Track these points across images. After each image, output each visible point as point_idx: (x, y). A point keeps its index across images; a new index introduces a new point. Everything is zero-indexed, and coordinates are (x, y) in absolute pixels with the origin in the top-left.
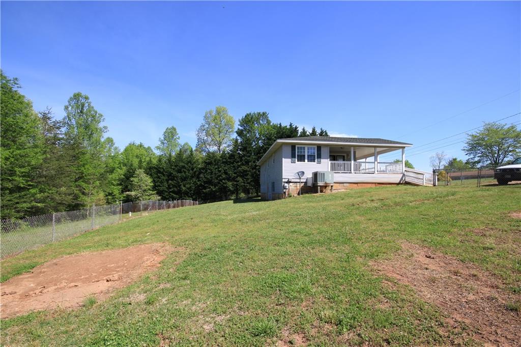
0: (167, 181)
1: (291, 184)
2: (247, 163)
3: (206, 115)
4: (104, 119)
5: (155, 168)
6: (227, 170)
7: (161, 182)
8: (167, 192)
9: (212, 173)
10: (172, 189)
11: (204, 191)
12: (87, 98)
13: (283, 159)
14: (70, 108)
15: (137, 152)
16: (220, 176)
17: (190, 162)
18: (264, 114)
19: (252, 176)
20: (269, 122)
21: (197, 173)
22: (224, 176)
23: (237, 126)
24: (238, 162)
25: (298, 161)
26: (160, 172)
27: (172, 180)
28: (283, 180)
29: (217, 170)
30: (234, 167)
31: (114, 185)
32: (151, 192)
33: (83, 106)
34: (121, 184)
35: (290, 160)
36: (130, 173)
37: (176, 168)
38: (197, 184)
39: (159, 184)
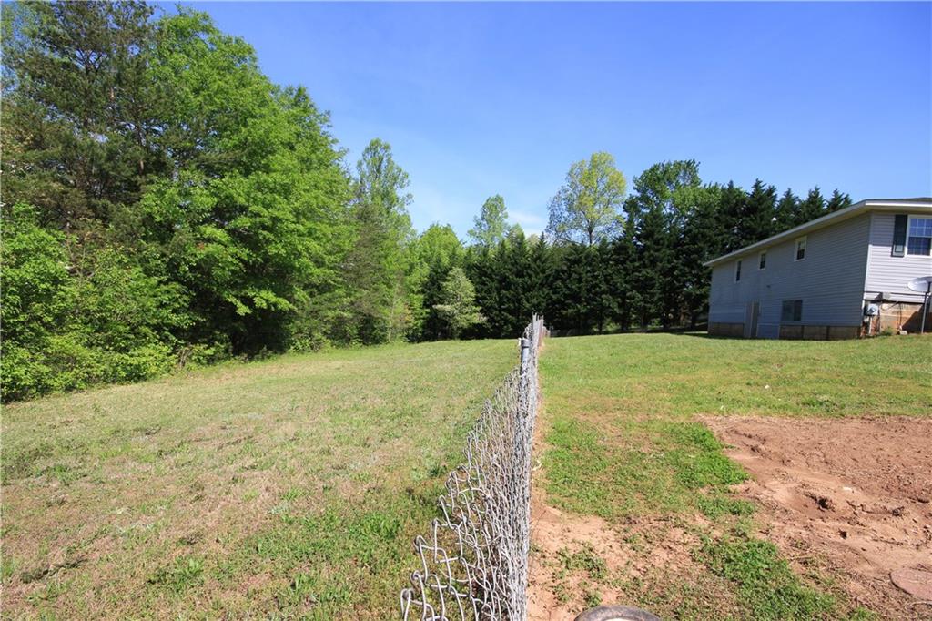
0: (498, 290)
1: (885, 306)
2: (653, 262)
3: (572, 169)
4: (409, 181)
5: (476, 266)
6: (610, 275)
7: (488, 292)
8: (496, 309)
9: (580, 280)
10: (507, 306)
11: (564, 312)
12: (387, 148)
13: (870, 246)
14: (364, 166)
15: (445, 239)
16: (597, 285)
17: (539, 258)
18: (689, 164)
19: (663, 289)
20: (695, 182)
21: (551, 278)
22: (604, 287)
23: (630, 191)
24: (634, 261)
25: (909, 253)
26: (485, 274)
27: (507, 289)
28: (866, 296)
29: (589, 274)
30: (625, 269)
31: (413, 292)
32: (474, 308)
33: (381, 160)
34: (423, 292)
35: (889, 249)
36: (437, 273)
37: (515, 269)
38: (551, 298)
39: (484, 294)
